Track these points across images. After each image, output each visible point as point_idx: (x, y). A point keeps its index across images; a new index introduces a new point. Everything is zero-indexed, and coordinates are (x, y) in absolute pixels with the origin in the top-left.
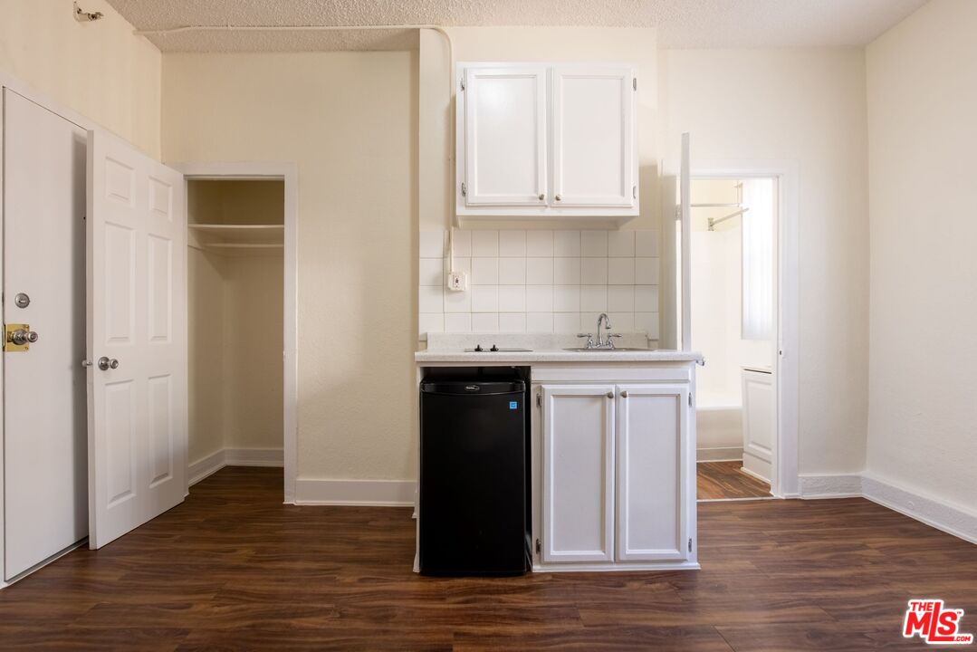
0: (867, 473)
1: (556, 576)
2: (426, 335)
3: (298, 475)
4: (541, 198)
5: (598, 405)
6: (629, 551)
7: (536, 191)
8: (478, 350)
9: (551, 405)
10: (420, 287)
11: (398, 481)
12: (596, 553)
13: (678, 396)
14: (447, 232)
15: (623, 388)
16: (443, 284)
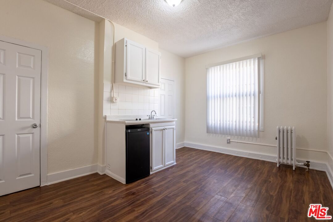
0: (185, 142)
1: (156, 173)
2: (106, 116)
3: (48, 173)
4: (144, 81)
5: (162, 132)
6: (167, 164)
7: (142, 78)
8: (137, 120)
9: (154, 133)
10: (104, 101)
11: (89, 166)
12: (161, 166)
13: (173, 128)
14: (112, 84)
15: (166, 127)
16: (111, 100)
